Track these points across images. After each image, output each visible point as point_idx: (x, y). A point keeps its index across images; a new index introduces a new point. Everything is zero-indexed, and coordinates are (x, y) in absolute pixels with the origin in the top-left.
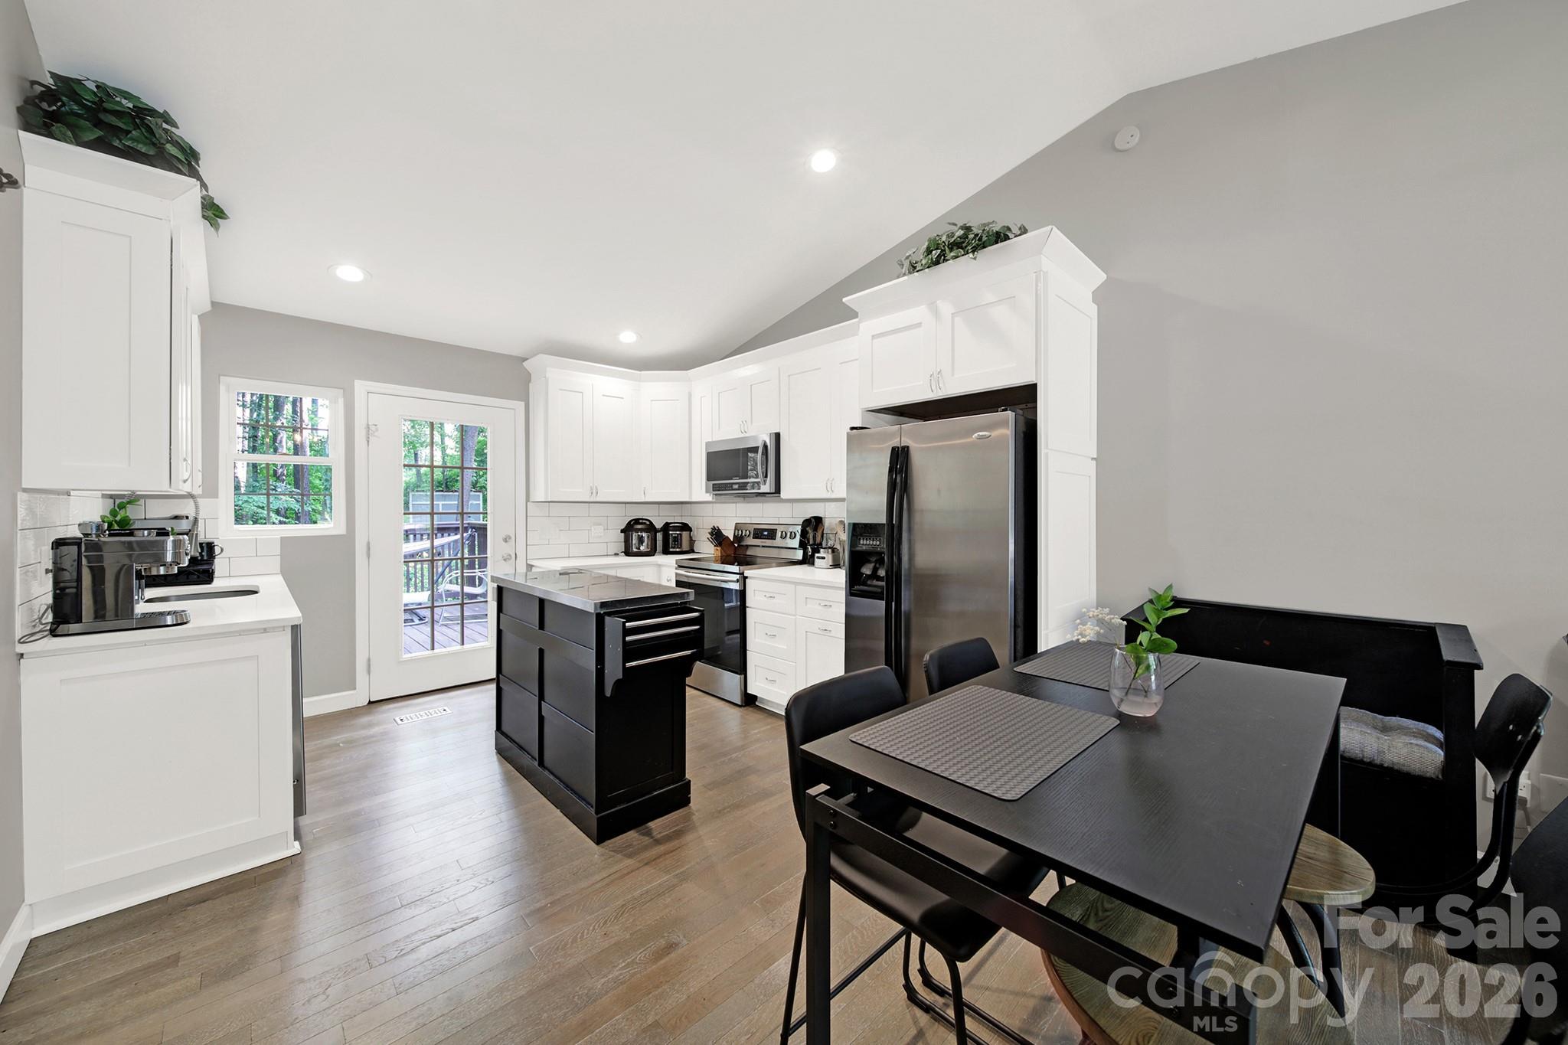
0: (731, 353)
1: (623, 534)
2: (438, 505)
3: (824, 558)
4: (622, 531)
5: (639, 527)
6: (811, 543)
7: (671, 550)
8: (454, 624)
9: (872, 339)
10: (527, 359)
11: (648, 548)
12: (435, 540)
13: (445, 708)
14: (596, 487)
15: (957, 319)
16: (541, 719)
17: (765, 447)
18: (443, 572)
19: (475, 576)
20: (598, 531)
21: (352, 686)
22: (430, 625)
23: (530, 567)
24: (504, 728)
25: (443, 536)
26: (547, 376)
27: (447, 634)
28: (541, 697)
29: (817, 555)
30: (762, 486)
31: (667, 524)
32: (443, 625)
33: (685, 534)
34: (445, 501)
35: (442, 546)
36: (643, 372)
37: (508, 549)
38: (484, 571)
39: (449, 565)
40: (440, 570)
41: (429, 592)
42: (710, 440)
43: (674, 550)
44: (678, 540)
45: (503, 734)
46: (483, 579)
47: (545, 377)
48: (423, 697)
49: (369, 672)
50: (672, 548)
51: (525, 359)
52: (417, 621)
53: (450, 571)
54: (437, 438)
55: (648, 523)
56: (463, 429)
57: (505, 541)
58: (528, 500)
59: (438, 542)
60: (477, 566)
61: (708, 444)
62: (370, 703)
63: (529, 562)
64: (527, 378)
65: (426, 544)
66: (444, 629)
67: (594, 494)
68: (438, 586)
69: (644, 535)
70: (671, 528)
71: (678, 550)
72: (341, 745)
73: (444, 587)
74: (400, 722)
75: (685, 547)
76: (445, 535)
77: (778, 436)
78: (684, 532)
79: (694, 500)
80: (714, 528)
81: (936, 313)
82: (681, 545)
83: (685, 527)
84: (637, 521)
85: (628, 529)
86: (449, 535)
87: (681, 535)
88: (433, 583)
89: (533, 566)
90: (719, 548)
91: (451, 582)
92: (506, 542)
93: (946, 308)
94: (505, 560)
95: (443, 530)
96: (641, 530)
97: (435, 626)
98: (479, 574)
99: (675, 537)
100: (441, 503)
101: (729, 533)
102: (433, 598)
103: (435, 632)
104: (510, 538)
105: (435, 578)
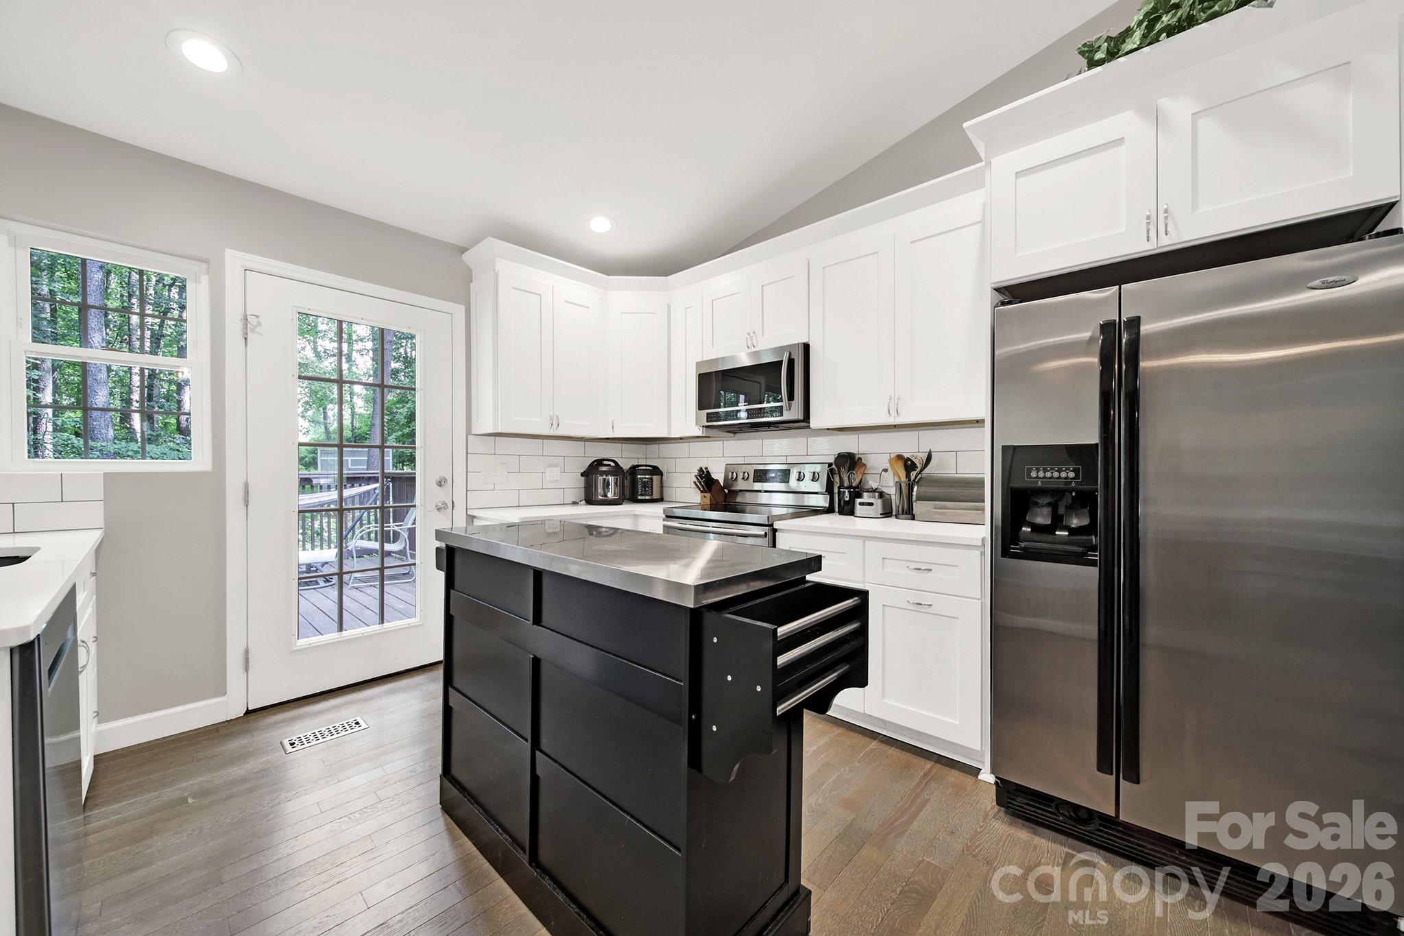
0: (734, 248)
1: (583, 478)
2: (348, 460)
3: (871, 504)
4: (582, 475)
5: (604, 469)
6: (846, 485)
7: (639, 498)
8: (366, 586)
9: (1016, 178)
10: (468, 249)
11: (614, 495)
12: (344, 491)
13: (359, 720)
14: (557, 416)
15: (1202, 122)
16: (535, 780)
17: (791, 362)
18: (353, 528)
19: (390, 531)
20: (553, 474)
21: (222, 691)
22: (336, 587)
23: (471, 518)
24: (455, 771)
25: (353, 486)
26: (497, 268)
27: (361, 598)
28: (536, 745)
29: (858, 501)
30: (785, 412)
31: (634, 468)
32: (354, 587)
33: (656, 478)
34: (354, 456)
35: (353, 497)
36: (611, 277)
37: (442, 495)
38: (401, 525)
39: (360, 519)
40: (350, 524)
41: (336, 550)
42: (700, 360)
43: (643, 498)
44: (648, 486)
45: (455, 782)
46: (399, 533)
47: (494, 270)
48: (325, 699)
49: (247, 669)
50: (642, 495)
51: (463, 250)
52: (322, 584)
53: (361, 526)
54: (347, 397)
55: (613, 464)
56: (381, 336)
57: (440, 484)
58: (469, 432)
59: (347, 492)
60: (391, 520)
61: (698, 364)
62: (248, 712)
63: (470, 512)
64: (468, 277)
65: (333, 495)
66: (355, 593)
67: (555, 425)
68: (346, 543)
69: (611, 479)
70: (639, 471)
71: (647, 498)
72: (190, 801)
73: (354, 544)
74: (289, 749)
75: (656, 496)
76: (355, 485)
77: (806, 347)
78: (655, 477)
79: (673, 436)
80: (701, 470)
81: (1157, 119)
82: (652, 492)
83: (656, 471)
84: (599, 462)
85: (593, 470)
86: (360, 485)
87: (652, 479)
88: (341, 539)
89: (474, 517)
90: (708, 495)
91: (362, 538)
92: (440, 486)
93: (1179, 109)
94: (438, 509)
95: (354, 480)
96: (607, 473)
97: (345, 590)
98: (396, 528)
99: (645, 482)
100: (350, 459)
101: (718, 475)
102: (341, 556)
103: (344, 598)
104: (446, 480)
105: (344, 533)
